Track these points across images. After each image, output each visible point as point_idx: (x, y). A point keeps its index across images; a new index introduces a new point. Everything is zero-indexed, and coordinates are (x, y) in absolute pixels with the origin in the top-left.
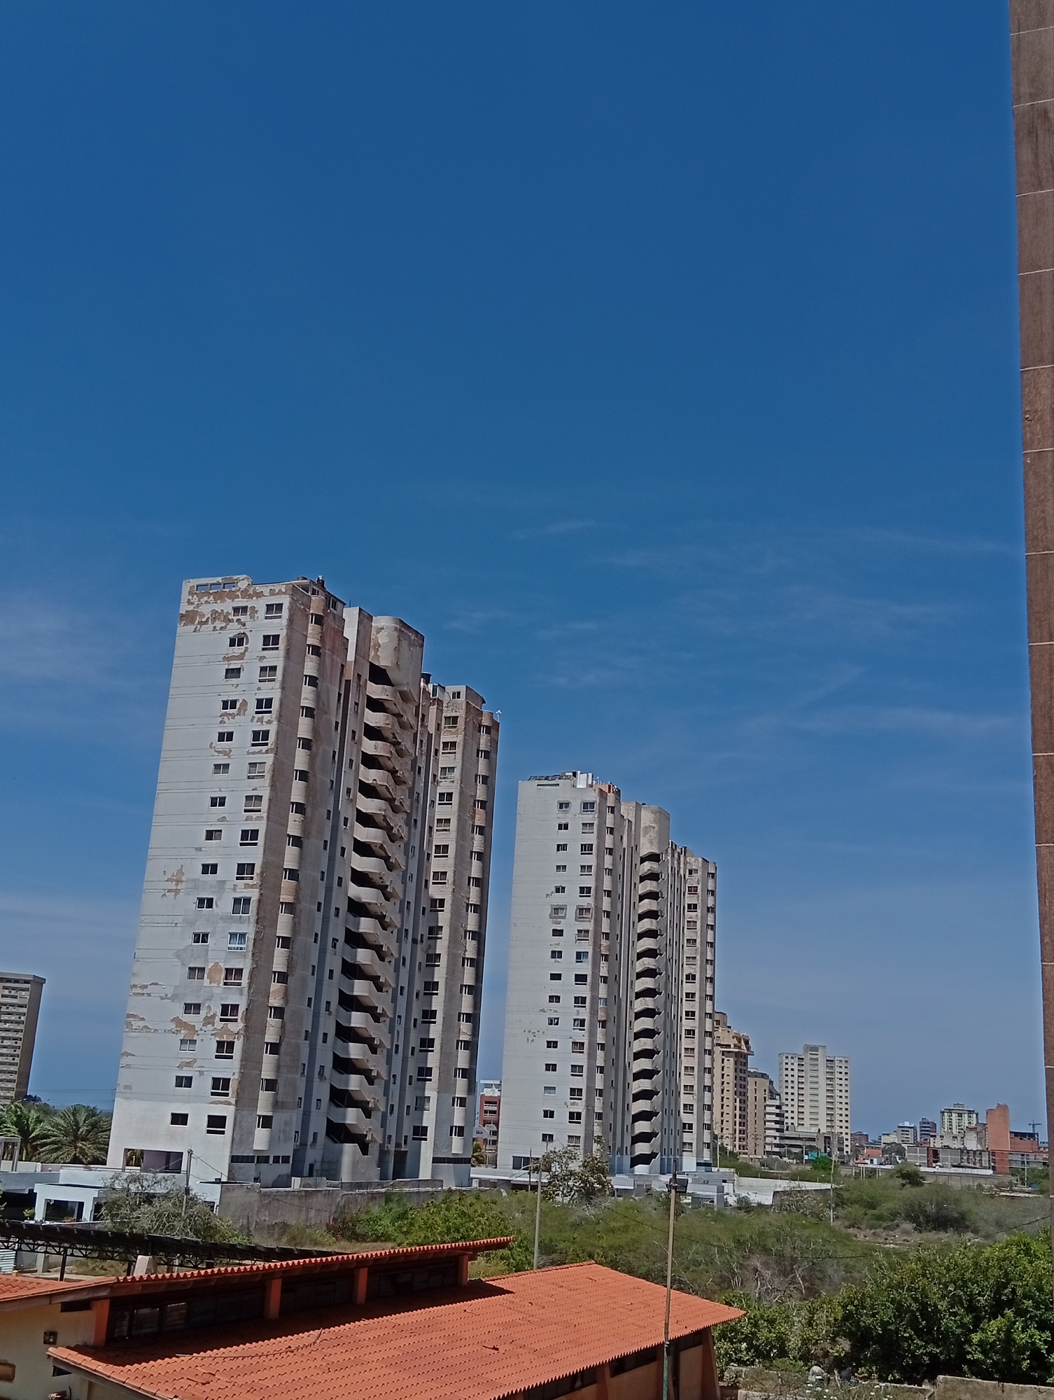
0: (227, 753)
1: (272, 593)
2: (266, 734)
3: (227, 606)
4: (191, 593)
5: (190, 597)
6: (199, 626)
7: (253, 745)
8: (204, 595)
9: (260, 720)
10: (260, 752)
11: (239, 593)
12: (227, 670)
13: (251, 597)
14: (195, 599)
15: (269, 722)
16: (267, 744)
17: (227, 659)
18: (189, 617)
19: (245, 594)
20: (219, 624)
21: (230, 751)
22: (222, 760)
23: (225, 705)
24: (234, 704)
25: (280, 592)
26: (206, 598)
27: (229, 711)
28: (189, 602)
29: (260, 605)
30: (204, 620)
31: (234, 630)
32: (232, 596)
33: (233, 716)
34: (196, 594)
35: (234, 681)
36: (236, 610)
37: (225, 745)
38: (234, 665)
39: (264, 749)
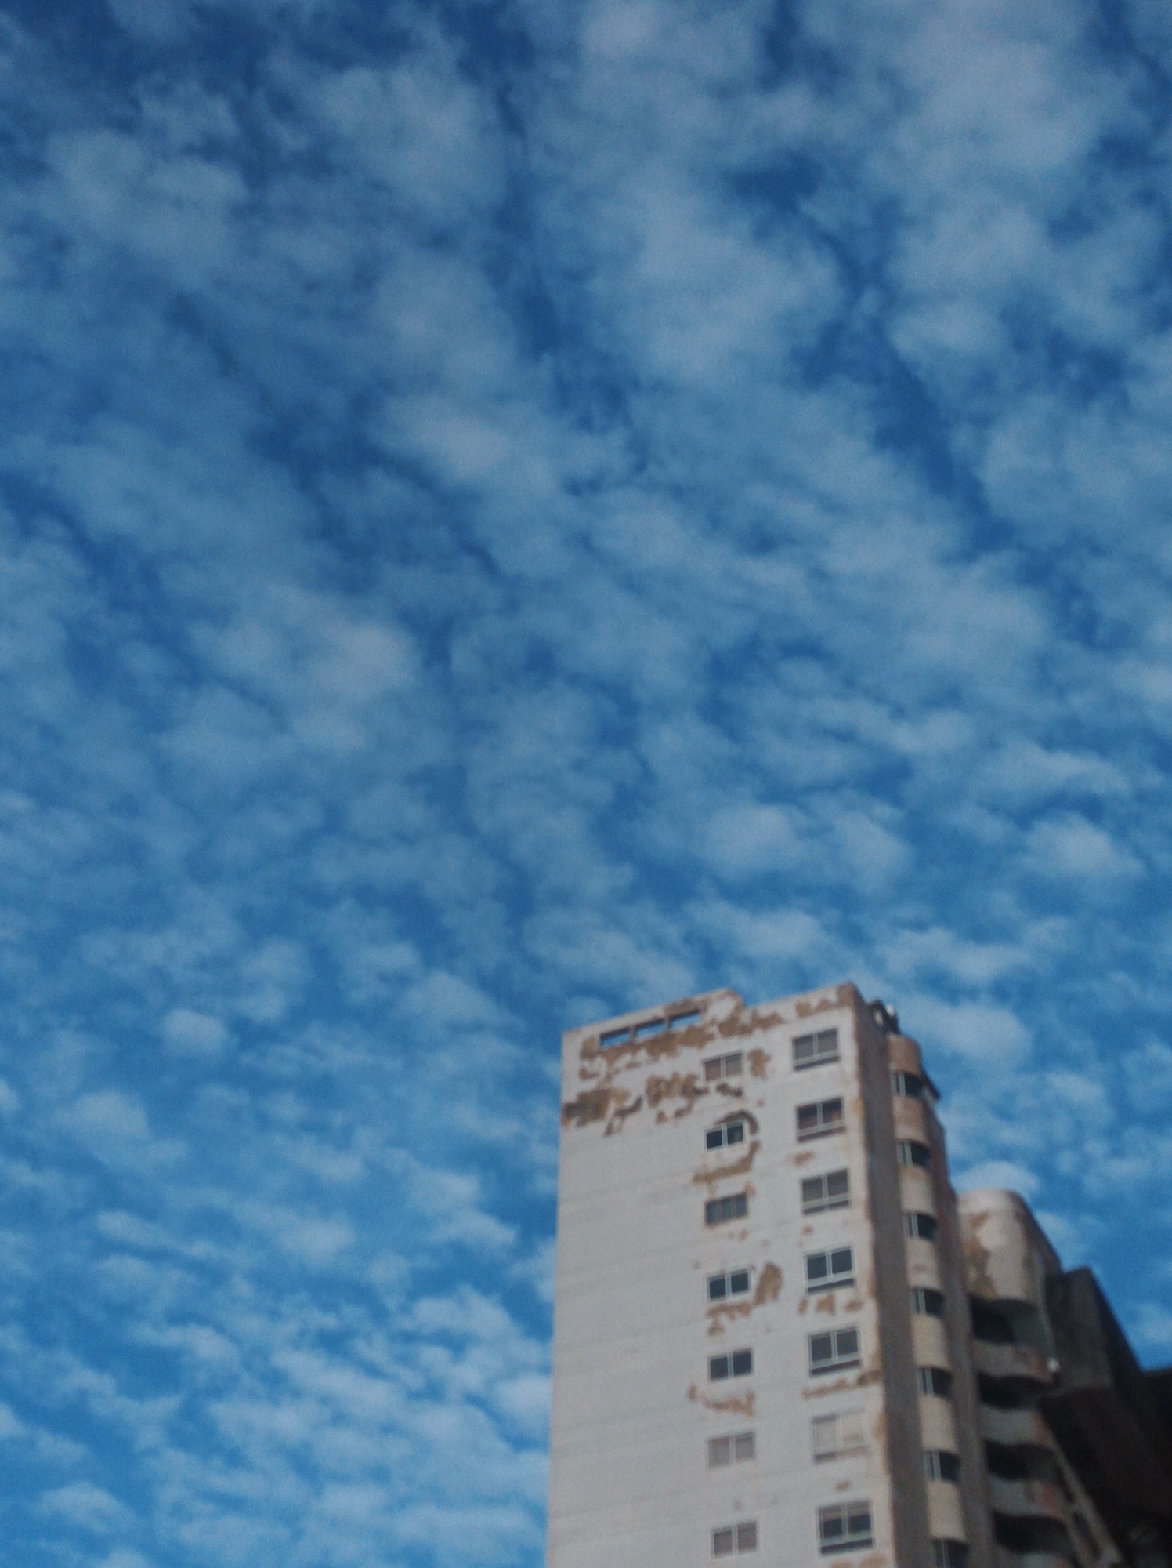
0: (743, 1405)
1: (803, 1011)
2: (848, 1340)
3: (687, 1062)
4: (587, 1054)
5: (586, 1064)
6: (617, 1122)
7: (816, 1372)
8: (620, 1051)
9: (828, 1306)
10: (841, 1386)
11: (714, 1030)
12: (710, 1207)
13: (746, 1031)
14: (600, 1065)
15: (854, 1306)
16: (856, 1364)
17: (706, 1178)
18: (588, 1108)
19: (730, 1027)
20: (670, 1105)
21: (751, 1397)
22: (731, 1424)
23: (717, 1288)
24: (740, 1282)
25: (825, 1006)
26: (627, 1058)
27: (732, 1299)
28: (584, 1075)
29: (777, 1044)
30: (629, 1103)
31: (713, 1109)
32: (698, 1038)
33: (744, 1309)
34: (600, 1053)
35: (735, 1225)
36: (712, 1065)
37: (732, 1386)
38: (728, 1188)
39: (851, 1375)
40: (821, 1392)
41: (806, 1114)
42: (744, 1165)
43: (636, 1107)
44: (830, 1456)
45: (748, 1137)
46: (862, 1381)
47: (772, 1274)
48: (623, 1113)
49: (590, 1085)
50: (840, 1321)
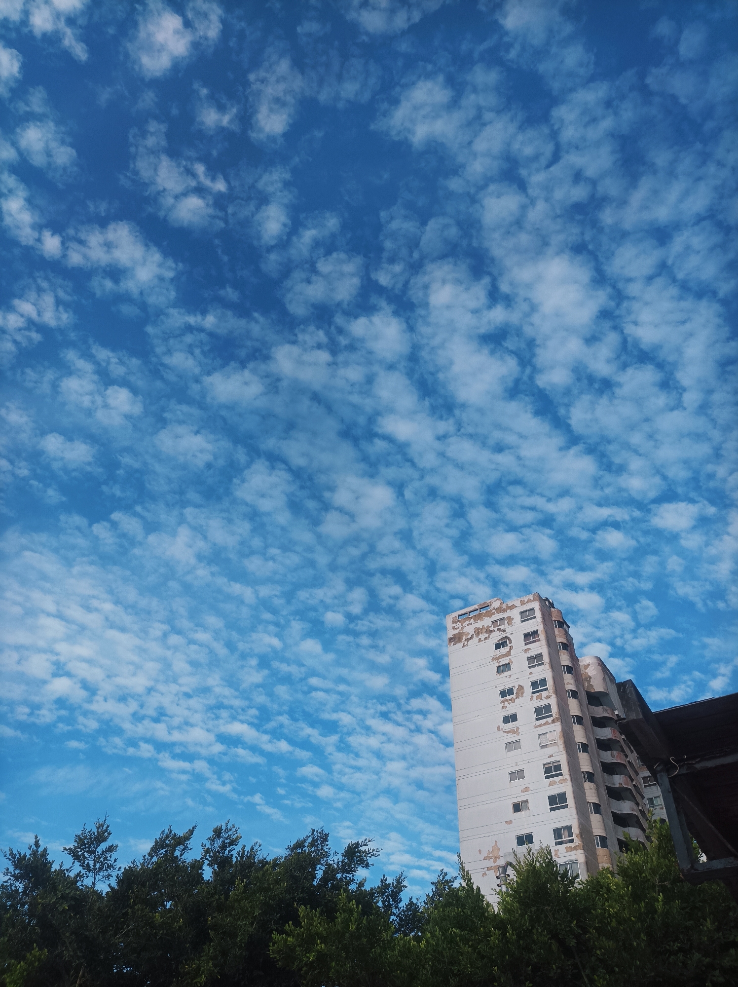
0: (515, 732)
2: (548, 708)
3: (487, 622)
4: (454, 622)
5: (454, 625)
6: (466, 643)
7: (538, 719)
8: (465, 620)
9: (540, 698)
10: (546, 724)
11: (494, 611)
12: (498, 667)
13: (505, 611)
14: (459, 625)
15: (548, 697)
16: (551, 716)
17: (496, 659)
18: (456, 639)
19: (500, 610)
20: (482, 636)
21: (518, 728)
22: (511, 738)
23: (503, 694)
24: (510, 691)
25: (529, 601)
26: (467, 622)
27: (508, 697)
28: (454, 628)
29: (515, 614)
31: (496, 637)
32: (489, 614)
33: (513, 700)
35: (507, 673)
36: (495, 622)
37: (511, 725)
38: (504, 661)
39: (550, 720)
40: (540, 726)
41: (526, 636)
42: (508, 654)
43: (472, 637)
44: (545, 746)
45: (509, 645)
46: (553, 722)
47: (521, 688)
48: (468, 640)
49: (456, 632)
50: (545, 702)
